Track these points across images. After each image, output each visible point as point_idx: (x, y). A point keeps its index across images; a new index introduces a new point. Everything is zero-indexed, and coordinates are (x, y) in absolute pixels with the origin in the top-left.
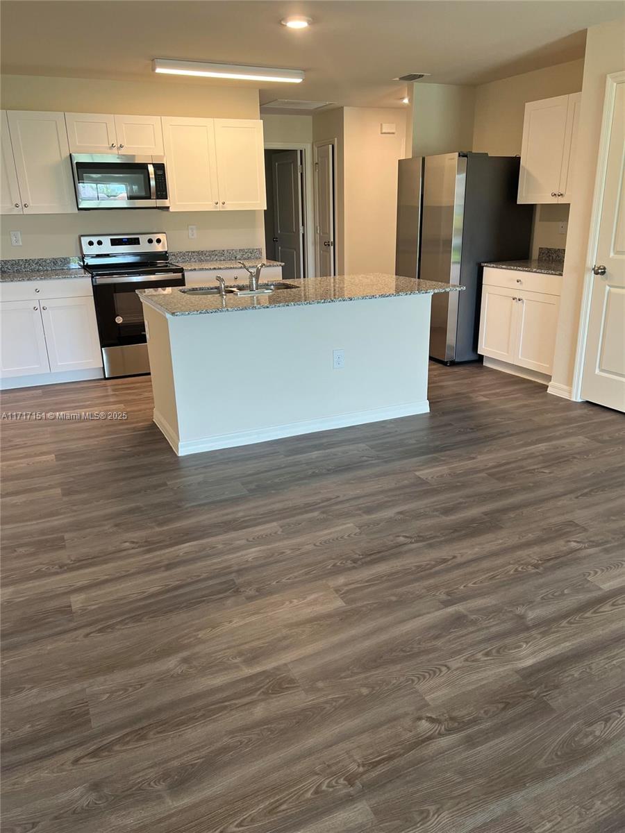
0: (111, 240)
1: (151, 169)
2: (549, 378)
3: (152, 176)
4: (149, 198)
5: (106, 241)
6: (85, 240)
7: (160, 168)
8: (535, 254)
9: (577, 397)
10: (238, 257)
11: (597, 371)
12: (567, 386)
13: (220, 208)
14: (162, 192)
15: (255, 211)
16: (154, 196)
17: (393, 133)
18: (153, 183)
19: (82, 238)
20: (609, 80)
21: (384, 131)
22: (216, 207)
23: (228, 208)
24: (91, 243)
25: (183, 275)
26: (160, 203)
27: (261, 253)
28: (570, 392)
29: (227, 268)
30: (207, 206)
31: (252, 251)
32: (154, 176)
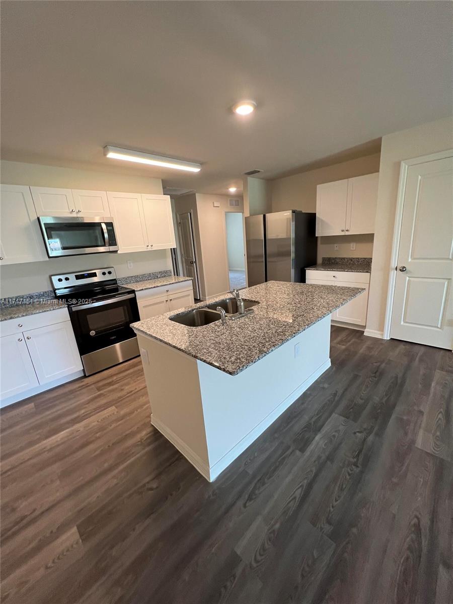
0: (76, 276)
1: (104, 226)
2: (365, 327)
3: (105, 231)
4: (104, 245)
5: (72, 277)
6: (55, 279)
7: (110, 225)
8: (319, 261)
9: (387, 337)
10: (159, 276)
11: (402, 323)
12: (379, 330)
13: (149, 249)
14: (113, 241)
15: (165, 249)
16: (107, 244)
17: (218, 207)
18: (106, 235)
19: (52, 277)
20: (403, 164)
21: (215, 205)
22: (147, 248)
23: (154, 248)
24: (60, 280)
25: (135, 294)
26: (112, 248)
27: (171, 272)
28: (382, 335)
29: (162, 286)
30: (142, 248)
31: (166, 272)
32: (106, 231)
